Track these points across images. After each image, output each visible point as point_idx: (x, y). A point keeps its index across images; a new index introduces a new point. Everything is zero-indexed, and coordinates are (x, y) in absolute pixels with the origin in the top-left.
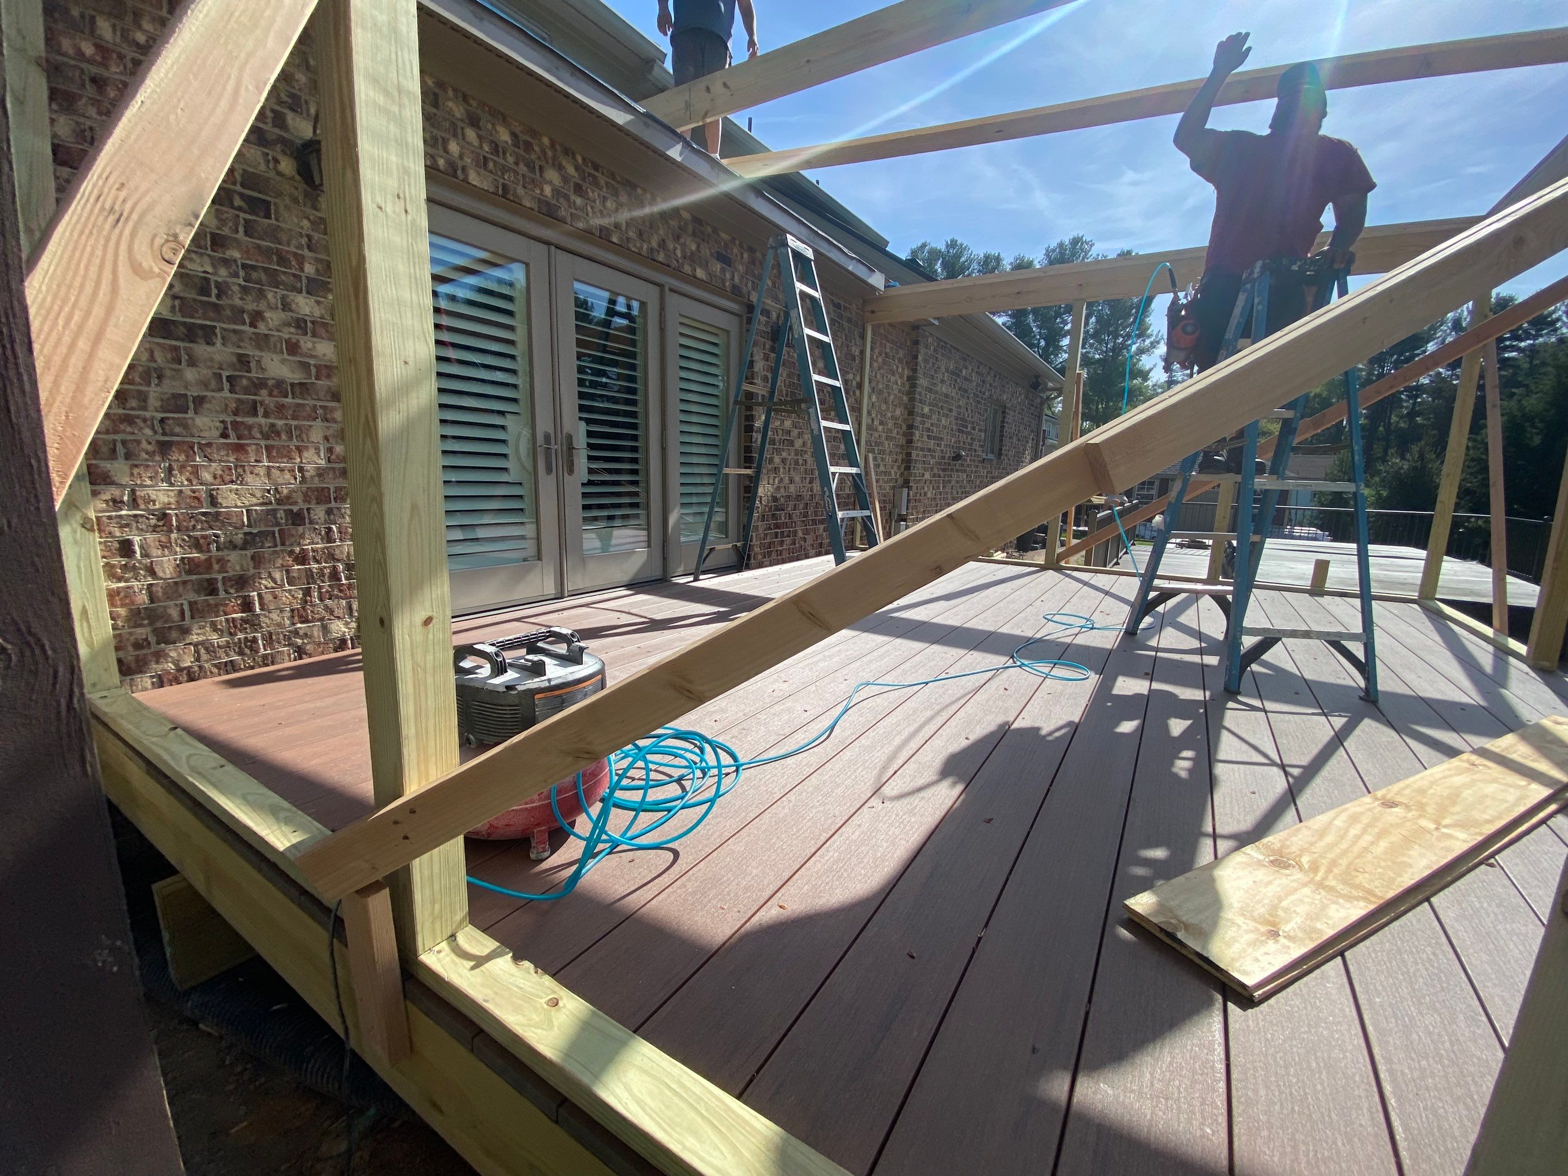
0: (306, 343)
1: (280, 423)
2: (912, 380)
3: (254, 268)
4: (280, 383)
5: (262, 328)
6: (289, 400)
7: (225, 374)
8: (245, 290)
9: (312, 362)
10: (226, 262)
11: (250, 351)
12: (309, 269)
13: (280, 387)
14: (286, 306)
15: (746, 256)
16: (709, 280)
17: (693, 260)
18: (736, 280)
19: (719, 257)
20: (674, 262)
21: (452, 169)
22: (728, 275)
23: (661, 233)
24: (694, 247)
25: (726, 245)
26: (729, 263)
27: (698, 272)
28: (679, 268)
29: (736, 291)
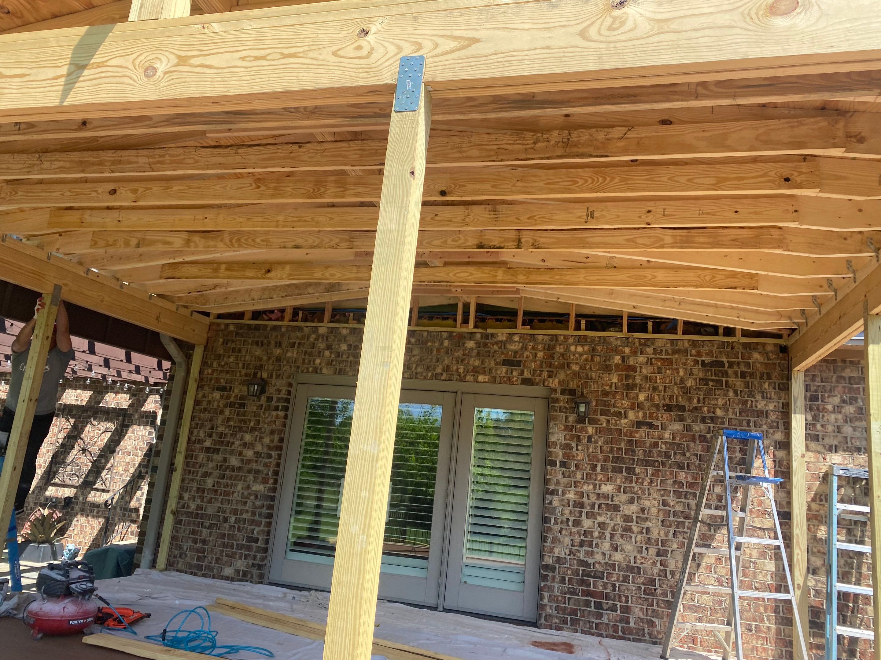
0: (245, 451)
1: (229, 482)
3: (236, 427)
4: (233, 466)
5: (233, 448)
6: (235, 473)
7: (219, 464)
8: (231, 435)
9: (245, 458)
10: (229, 426)
11: (228, 456)
12: (252, 424)
13: (233, 469)
14: (242, 439)
15: (540, 354)
16: (494, 380)
17: (476, 371)
18: (526, 374)
19: (506, 363)
20: (456, 377)
21: (315, 371)
22: (515, 374)
23: (446, 362)
24: (477, 363)
25: (515, 353)
26: (517, 364)
27: (481, 378)
28: (461, 379)
29: (526, 382)
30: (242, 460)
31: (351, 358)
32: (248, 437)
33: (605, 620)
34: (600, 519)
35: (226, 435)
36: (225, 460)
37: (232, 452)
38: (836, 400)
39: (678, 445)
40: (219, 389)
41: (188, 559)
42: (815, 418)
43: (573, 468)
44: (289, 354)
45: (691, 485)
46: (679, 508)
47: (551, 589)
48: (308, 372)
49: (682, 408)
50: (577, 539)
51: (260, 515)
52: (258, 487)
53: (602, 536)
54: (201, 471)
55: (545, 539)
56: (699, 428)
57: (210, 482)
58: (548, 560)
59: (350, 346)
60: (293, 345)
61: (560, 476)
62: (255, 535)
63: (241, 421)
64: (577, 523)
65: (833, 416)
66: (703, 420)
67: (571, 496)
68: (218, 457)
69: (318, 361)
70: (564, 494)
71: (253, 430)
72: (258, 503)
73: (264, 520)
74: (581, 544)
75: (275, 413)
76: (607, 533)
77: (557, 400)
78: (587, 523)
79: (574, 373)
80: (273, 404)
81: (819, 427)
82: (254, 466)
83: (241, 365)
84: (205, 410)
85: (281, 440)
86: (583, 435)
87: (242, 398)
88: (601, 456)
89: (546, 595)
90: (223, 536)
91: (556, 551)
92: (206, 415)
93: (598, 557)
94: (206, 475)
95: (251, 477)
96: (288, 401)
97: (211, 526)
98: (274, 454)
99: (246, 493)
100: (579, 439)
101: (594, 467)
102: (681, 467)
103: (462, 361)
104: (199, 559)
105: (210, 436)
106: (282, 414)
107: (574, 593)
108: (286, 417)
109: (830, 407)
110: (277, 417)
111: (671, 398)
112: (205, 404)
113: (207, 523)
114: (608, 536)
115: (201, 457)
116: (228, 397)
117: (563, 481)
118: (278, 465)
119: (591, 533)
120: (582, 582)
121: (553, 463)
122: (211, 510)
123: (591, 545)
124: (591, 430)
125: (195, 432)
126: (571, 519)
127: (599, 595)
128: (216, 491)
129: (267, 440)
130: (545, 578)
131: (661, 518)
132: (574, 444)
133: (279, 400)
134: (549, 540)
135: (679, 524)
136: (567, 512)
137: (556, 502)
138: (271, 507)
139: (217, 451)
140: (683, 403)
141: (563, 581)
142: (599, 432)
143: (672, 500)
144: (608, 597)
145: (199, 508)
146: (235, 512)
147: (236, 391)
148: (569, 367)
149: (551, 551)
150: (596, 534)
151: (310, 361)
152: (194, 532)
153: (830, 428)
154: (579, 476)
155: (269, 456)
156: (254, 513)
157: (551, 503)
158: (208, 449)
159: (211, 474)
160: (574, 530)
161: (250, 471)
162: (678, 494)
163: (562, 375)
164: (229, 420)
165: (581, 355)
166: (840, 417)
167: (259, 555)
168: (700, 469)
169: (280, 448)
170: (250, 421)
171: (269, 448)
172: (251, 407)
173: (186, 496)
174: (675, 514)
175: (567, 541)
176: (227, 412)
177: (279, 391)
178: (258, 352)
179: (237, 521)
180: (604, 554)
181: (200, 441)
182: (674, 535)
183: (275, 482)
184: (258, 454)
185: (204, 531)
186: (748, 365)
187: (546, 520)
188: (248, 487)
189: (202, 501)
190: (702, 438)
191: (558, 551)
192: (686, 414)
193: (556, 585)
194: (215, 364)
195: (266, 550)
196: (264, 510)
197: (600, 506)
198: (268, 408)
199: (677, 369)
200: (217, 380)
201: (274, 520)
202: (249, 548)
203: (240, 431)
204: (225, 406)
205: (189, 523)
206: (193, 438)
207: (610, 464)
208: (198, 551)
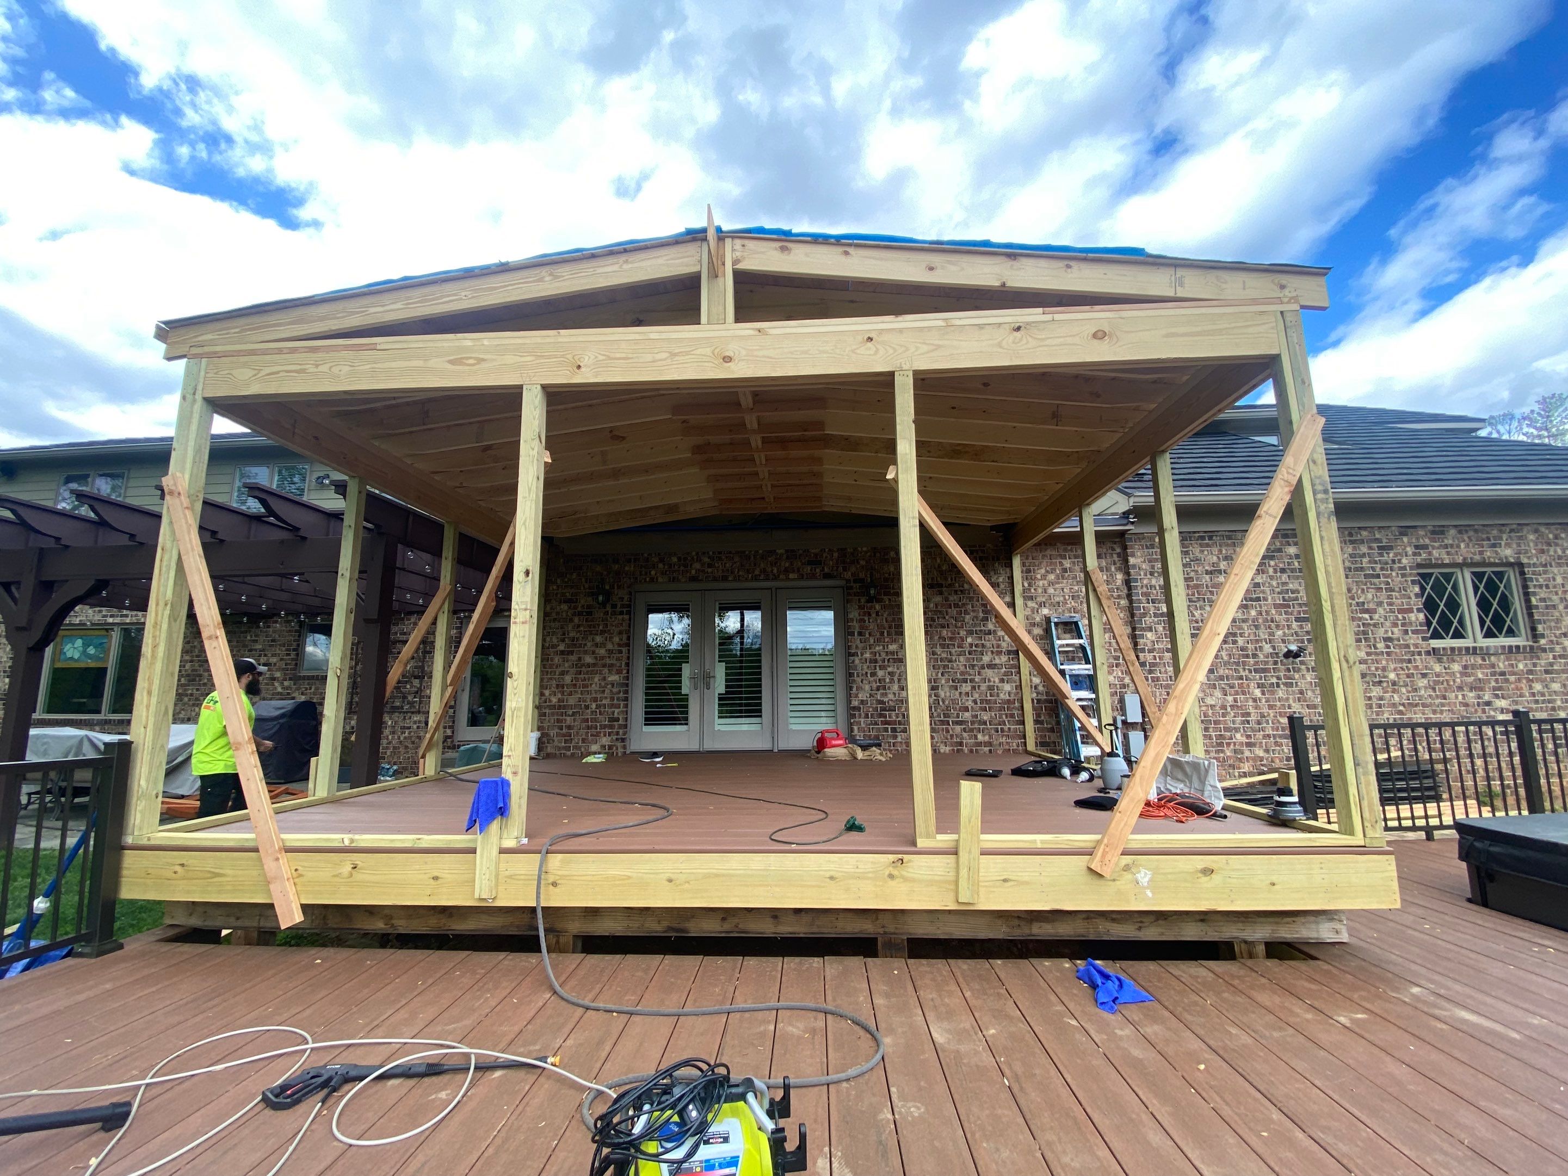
0: (597, 650)
1: (586, 676)
3: (586, 631)
4: (588, 664)
5: (586, 648)
6: (591, 669)
8: (583, 638)
9: (598, 656)
10: (579, 631)
11: (582, 656)
14: (593, 641)
15: (836, 555)
16: (801, 577)
17: (786, 571)
18: (826, 570)
19: (810, 563)
20: (771, 577)
21: (652, 580)
22: (818, 570)
23: (762, 565)
24: (787, 565)
25: (816, 555)
26: (820, 563)
27: (791, 576)
28: (776, 578)
29: (827, 576)
30: (596, 658)
31: (682, 568)
32: (598, 639)
33: (899, 739)
34: (890, 669)
35: (578, 639)
36: (580, 659)
37: (586, 652)
38: (1043, 571)
39: (940, 612)
40: (565, 602)
41: (556, 743)
42: (1030, 585)
43: (867, 636)
44: (627, 568)
45: (951, 639)
46: (944, 655)
47: (859, 723)
48: (645, 581)
49: (941, 586)
50: (874, 686)
51: (618, 699)
52: (614, 678)
53: (892, 681)
54: (558, 671)
55: (851, 688)
56: (953, 598)
57: (568, 679)
58: (855, 703)
59: (679, 559)
60: (629, 561)
61: (858, 642)
62: (616, 715)
63: (590, 626)
64: (873, 674)
65: (1041, 583)
66: (956, 592)
67: (867, 655)
68: (573, 658)
69: (653, 573)
70: (862, 654)
71: (602, 632)
72: (615, 690)
73: (622, 703)
74: (878, 689)
75: (620, 617)
76: (896, 679)
77: (851, 588)
78: (880, 673)
79: (863, 567)
80: (618, 609)
81: (1033, 590)
82: (608, 661)
83: (583, 580)
84: (555, 620)
85: (628, 638)
86: (872, 611)
87: (589, 607)
88: (886, 625)
89: (856, 728)
90: (587, 720)
91: (860, 695)
92: (557, 624)
93: (891, 696)
94: (563, 673)
95: (606, 670)
96: (629, 606)
97: (574, 714)
98: (624, 650)
99: (603, 684)
100: (870, 614)
101: (882, 634)
102: (943, 627)
103: (776, 563)
104: (566, 742)
105: (563, 640)
106: (626, 617)
107: (876, 724)
108: (630, 619)
109: (1039, 576)
110: (623, 620)
111: (933, 579)
112: (554, 615)
113: (570, 712)
114: (896, 681)
115: (557, 660)
116: (575, 608)
117: (860, 645)
118: (628, 658)
119: (884, 680)
120: (881, 715)
121: (852, 634)
122: (572, 701)
123: (884, 688)
124: (878, 607)
125: (548, 639)
126: (869, 672)
127: (894, 723)
128: (575, 685)
129: (616, 639)
130: (854, 716)
131: (932, 664)
132: (866, 618)
133: (623, 606)
134: (854, 689)
135: (945, 667)
136: (865, 667)
137: (857, 661)
138: (626, 692)
139: (571, 653)
140: (941, 582)
141: (867, 716)
142: (884, 607)
143: (938, 650)
144: (900, 723)
145: (559, 700)
146: (595, 700)
147: (582, 602)
148: (858, 563)
149: (857, 696)
150: (888, 680)
151: (646, 574)
152: (558, 721)
153: (1040, 590)
154: (872, 641)
155: (621, 652)
156: (612, 699)
157: (853, 662)
158: (562, 653)
159: (568, 672)
160: (872, 679)
161: (604, 666)
162: (943, 646)
163: (853, 569)
164: (579, 626)
165: (866, 552)
166: (1045, 582)
167: (621, 731)
168: (956, 627)
169: (628, 645)
170: (599, 625)
171: (619, 645)
172: (599, 614)
173: (547, 692)
174: (942, 660)
175: (867, 687)
176: (576, 620)
177: (622, 599)
178: (598, 568)
179: (598, 707)
180: (895, 694)
181: (554, 646)
182: (942, 675)
183: (628, 673)
184: (610, 652)
185: (568, 718)
186: (983, 551)
187: (851, 675)
188: (604, 679)
189: (563, 694)
190: (956, 606)
191: (861, 696)
192: (944, 589)
193: (862, 720)
194: (559, 581)
195: (626, 726)
196: (621, 695)
197: (888, 660)
198: (614, 613)
199: (935, 558)
200: (563, 595)
201: (629, 703)
202: (611, 727)
203: (591, 634)
204: (574, 614)
205: (553, 714)
206: (547, 645)
207: (893, 630)
208: (564, 735)
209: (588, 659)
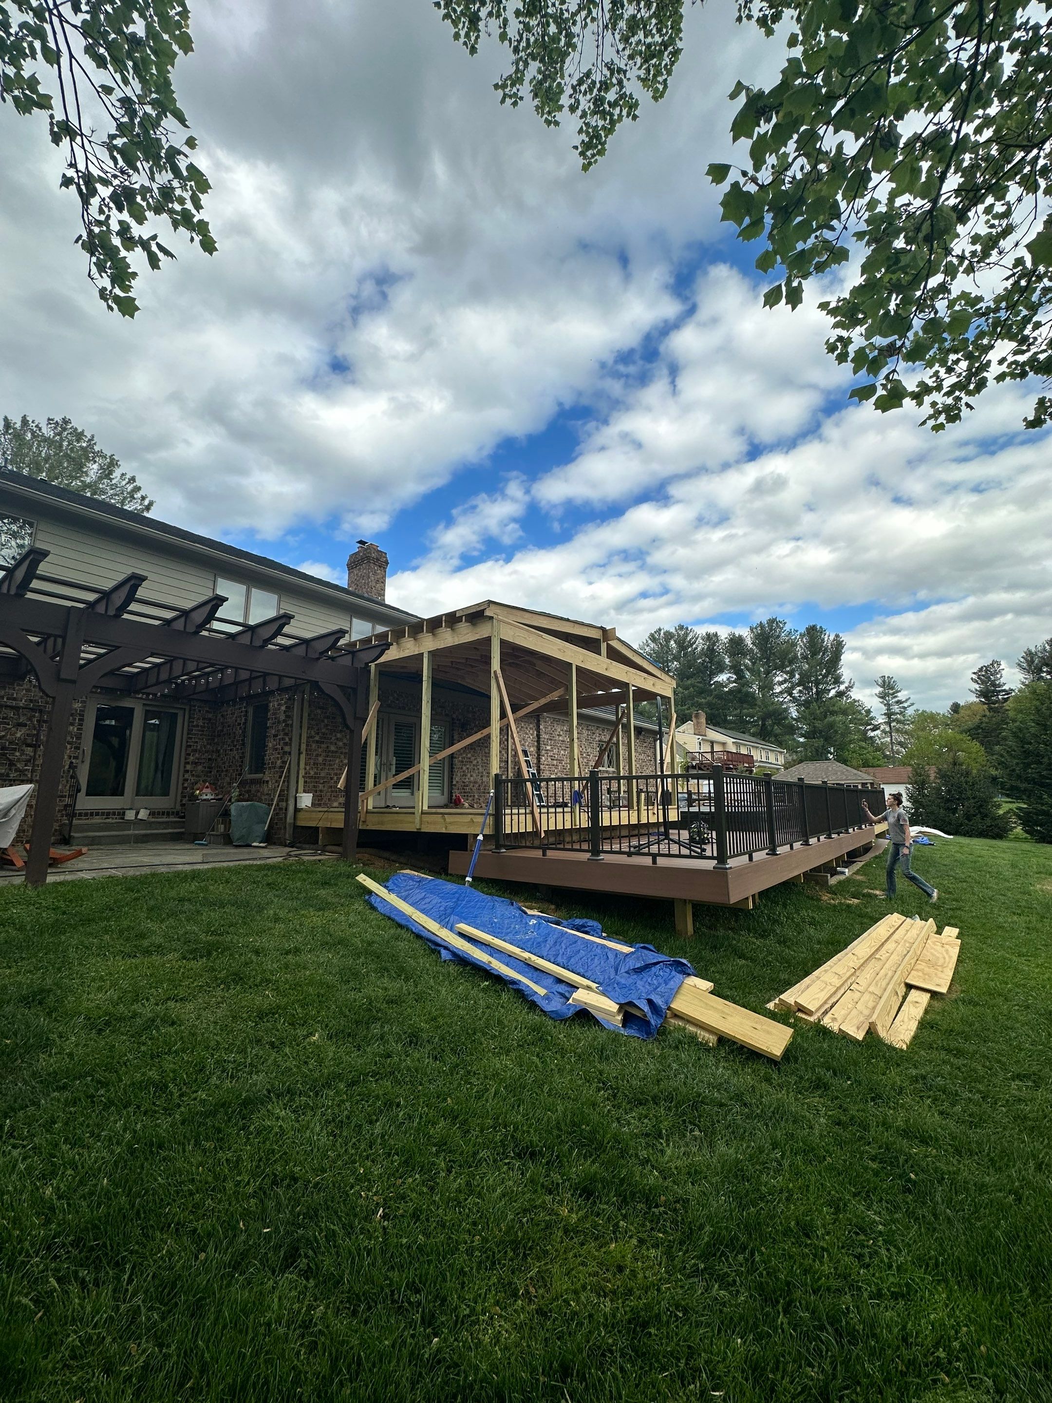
2: (538, 736)
203: (334, 732)
209: (333, 748)
